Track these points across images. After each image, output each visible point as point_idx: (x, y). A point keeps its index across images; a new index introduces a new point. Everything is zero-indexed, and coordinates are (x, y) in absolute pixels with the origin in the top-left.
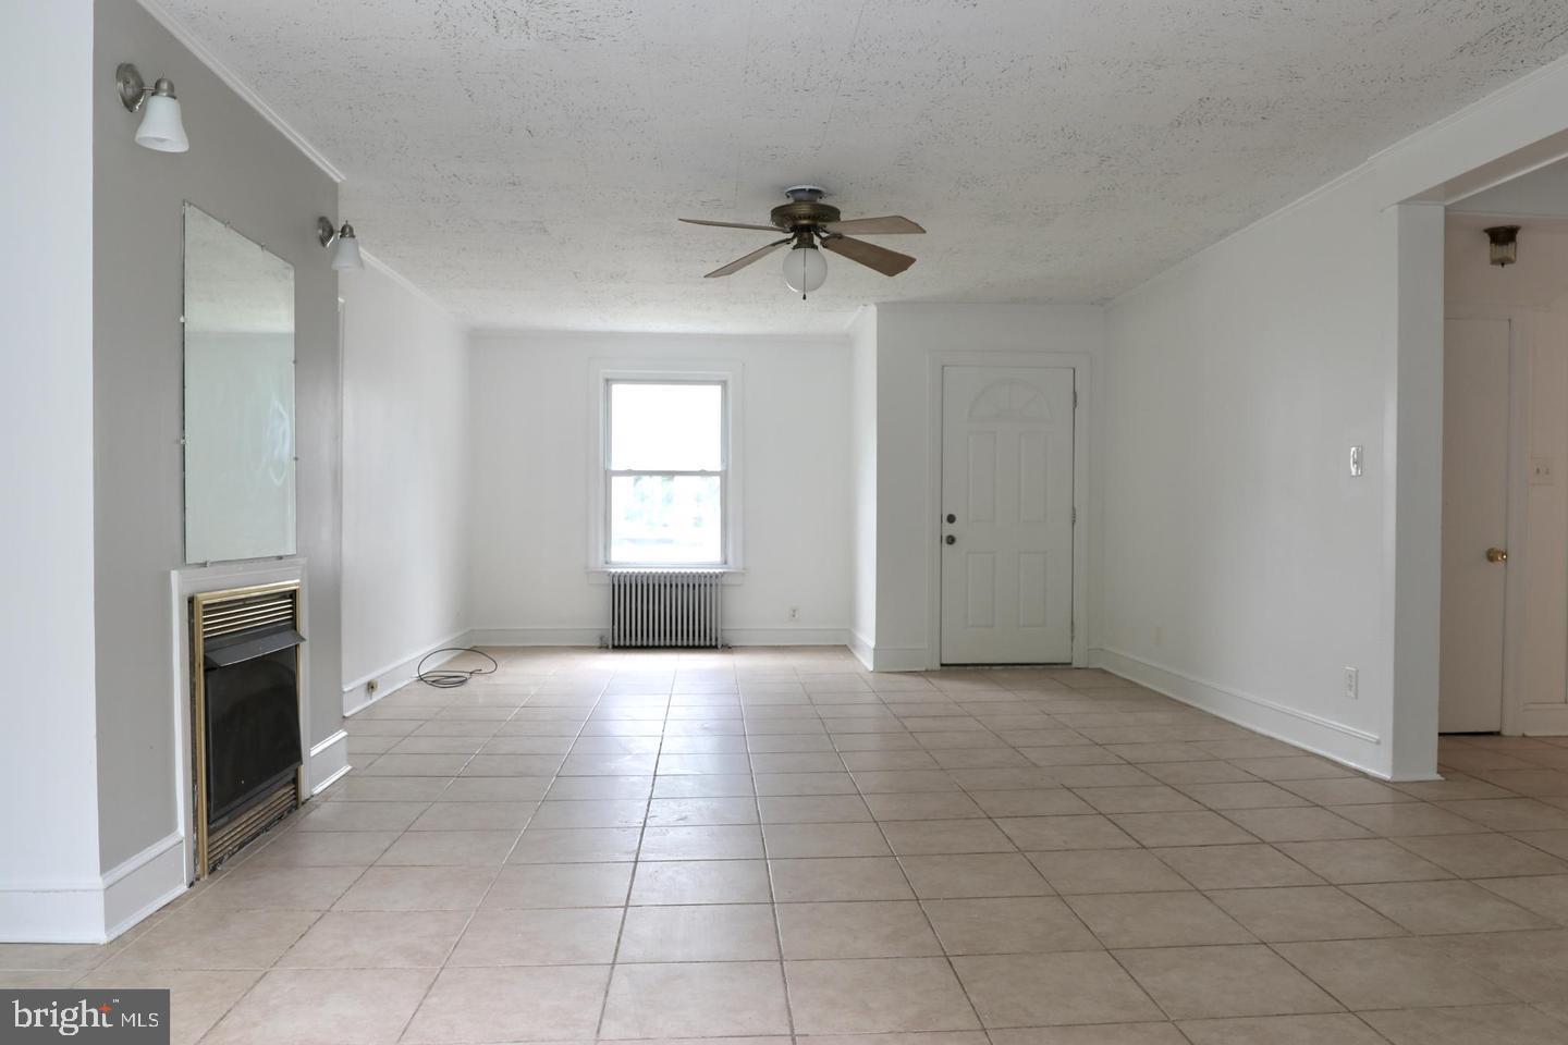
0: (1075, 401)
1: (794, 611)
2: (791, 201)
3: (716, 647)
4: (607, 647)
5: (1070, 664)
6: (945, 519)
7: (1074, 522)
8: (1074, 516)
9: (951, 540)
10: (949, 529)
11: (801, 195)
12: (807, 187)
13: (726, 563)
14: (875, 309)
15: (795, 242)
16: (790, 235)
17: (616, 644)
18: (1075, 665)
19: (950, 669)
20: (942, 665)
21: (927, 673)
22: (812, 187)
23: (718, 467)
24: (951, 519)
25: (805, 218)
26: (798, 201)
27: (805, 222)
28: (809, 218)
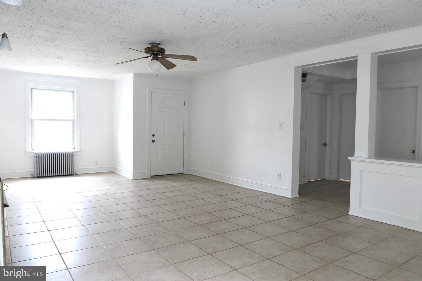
0: (184, 104)
1: (96, 162)
2: (150, 46)
3: (73, 175)
4: (35, 177)
5: (183, 173)
6: (152, 135)
7: (184, 136)
8: (184, 134)
9: (154, 141)
10: (153, 138)
11: (155, 44)
12: (158, 42)
13: (74, 148)
14: (133, 74)
15: (152, 58)
16: (149, 55)
17: (38, 176)
18: (184, 174)
19: (154, 177)
20: (151, 176)
21: (147, 179)
22: (159, 43)
23: (72, 118)
24: (153, 135)
25: (156, 51)
26: (153, 46)
27: (155, 52)
28: (157, 51)
